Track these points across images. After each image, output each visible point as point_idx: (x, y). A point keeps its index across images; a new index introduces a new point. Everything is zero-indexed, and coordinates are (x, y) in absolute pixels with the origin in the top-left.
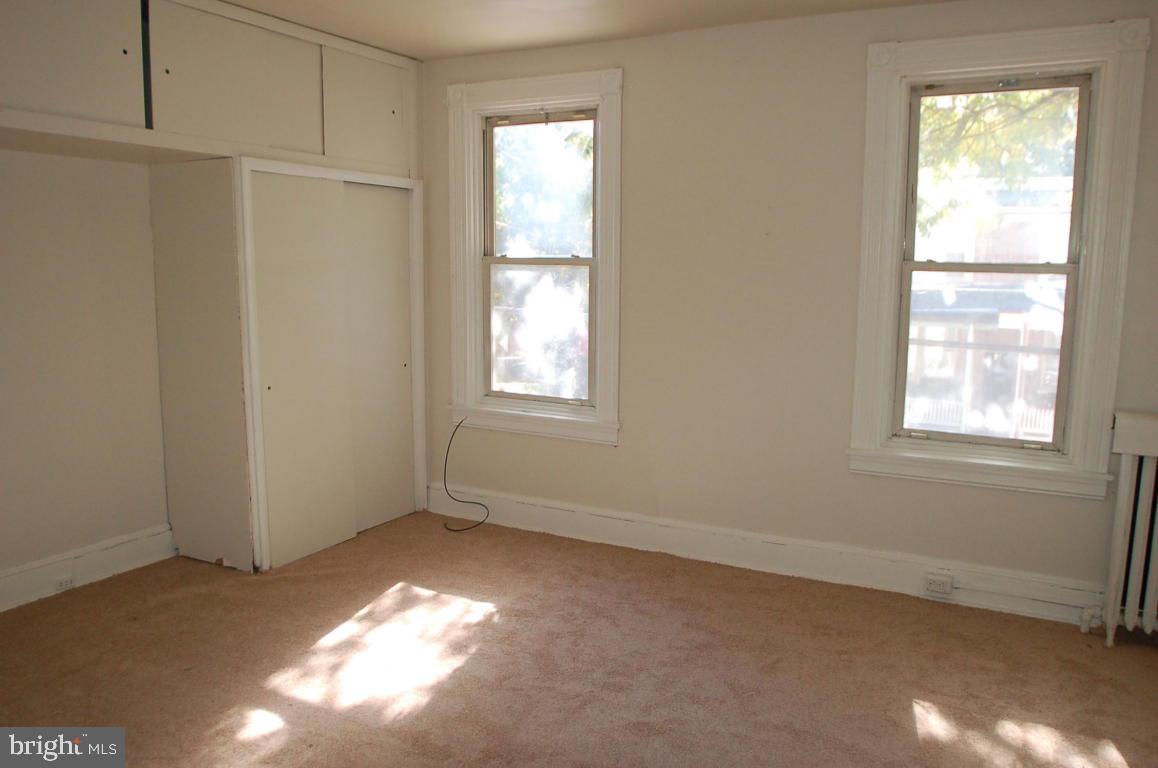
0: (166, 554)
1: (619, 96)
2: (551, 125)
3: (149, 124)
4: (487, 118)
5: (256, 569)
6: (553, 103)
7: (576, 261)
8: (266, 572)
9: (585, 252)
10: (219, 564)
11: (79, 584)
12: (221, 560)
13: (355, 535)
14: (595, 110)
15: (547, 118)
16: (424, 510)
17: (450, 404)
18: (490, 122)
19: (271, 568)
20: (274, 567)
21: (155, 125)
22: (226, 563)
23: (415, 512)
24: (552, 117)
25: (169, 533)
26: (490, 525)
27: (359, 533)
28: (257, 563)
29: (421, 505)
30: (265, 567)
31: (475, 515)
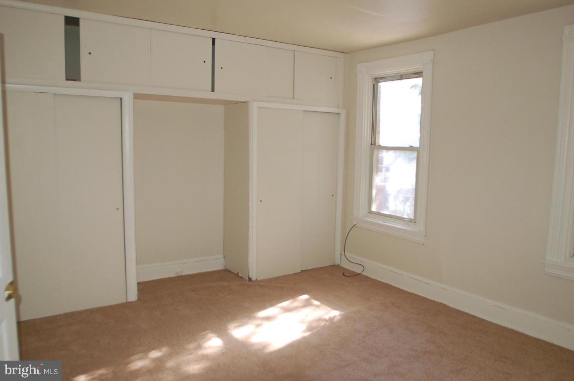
0: (221, 268)
1: (432, 65)
2: (403, 80)
3: (213, 90)
4: (376, 79)
5: (250, 279)
6: (402, 70)
7: (411, 149)
8: (253, 281)
9: (416, 144)
10: (237, 274)
11: (184, 274)
12: (238, 273)
13: (300, 271)
14: (422, 72)
15: (402, 77)
16: (338, 265)
17: (352, 216)
18: (377, 80)
19: (256, 280)
20: (258, 279)
21: (215, 90)
22: (240, 275)
23: (334, 265)
24: (403, 77)
25: (223, 259)
26: (363, 276)
27: (302, 271)
28: (250, 277)
29: (337, 262)
30: (254, 279)
31: (358, 270)
